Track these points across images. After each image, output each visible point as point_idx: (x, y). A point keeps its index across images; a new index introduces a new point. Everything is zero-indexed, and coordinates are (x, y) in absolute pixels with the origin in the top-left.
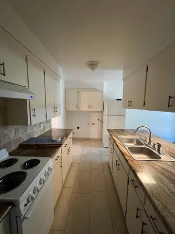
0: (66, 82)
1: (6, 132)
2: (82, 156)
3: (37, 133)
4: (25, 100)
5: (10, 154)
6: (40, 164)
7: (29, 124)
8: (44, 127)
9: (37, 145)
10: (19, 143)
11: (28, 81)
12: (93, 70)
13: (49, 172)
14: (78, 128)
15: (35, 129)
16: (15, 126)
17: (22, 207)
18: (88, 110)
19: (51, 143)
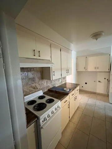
0: (77, 52)
1: (42, 82)
2: (87, 104)
3: (57, 84)
4: (50, 67)
5: (43, 93)
6: (54, 102)
7: (51, 80)
8: (61, 81)
9: (55, 91)
10: (48, 88)
11: (51, 57)
12: (97, 39)
13: (58, 109)
14: (86, 83)
15: (56, 82)
16: (47, 80)
17: (41, 121)
18: (95, 70)
19: (63, 91)
